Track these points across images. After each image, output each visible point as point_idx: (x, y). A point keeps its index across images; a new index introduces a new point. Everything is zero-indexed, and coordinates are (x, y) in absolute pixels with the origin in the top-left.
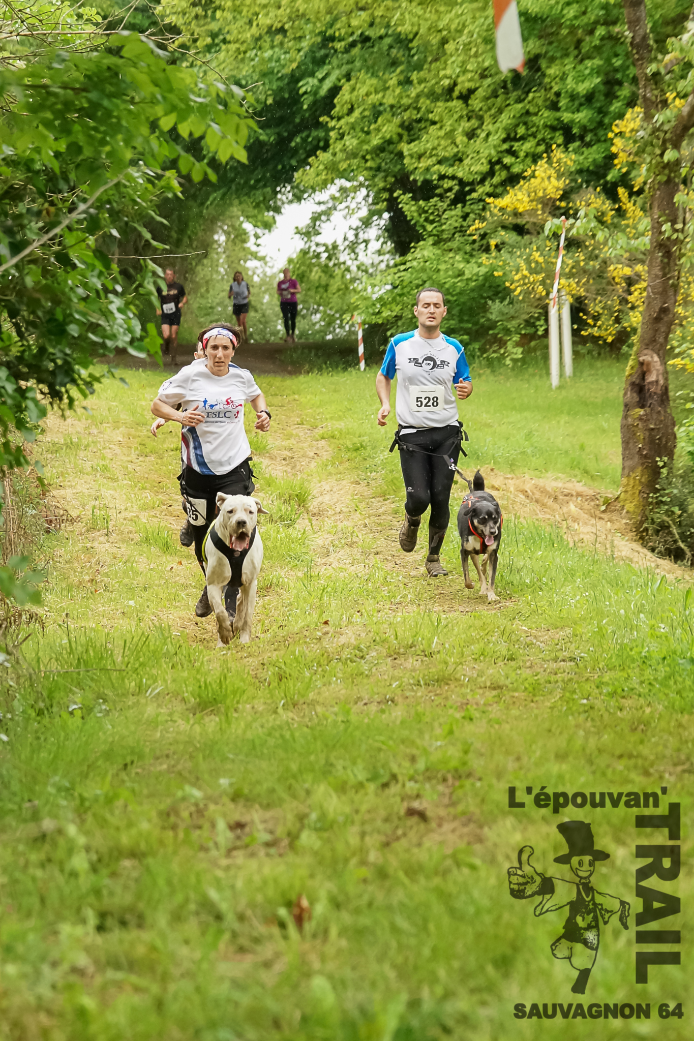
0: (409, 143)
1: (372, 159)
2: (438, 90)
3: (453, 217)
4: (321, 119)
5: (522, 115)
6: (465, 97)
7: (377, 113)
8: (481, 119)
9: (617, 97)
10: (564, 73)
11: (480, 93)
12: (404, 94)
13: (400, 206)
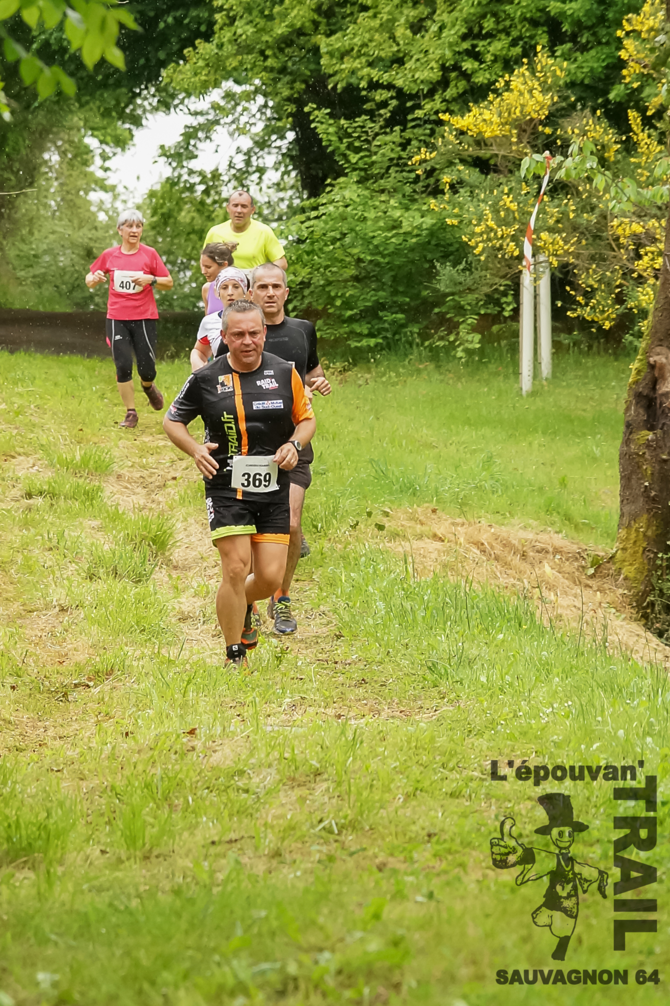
0: (328, 36)
1: (275, 56)
3: (387, 145)
13: (313, 126)
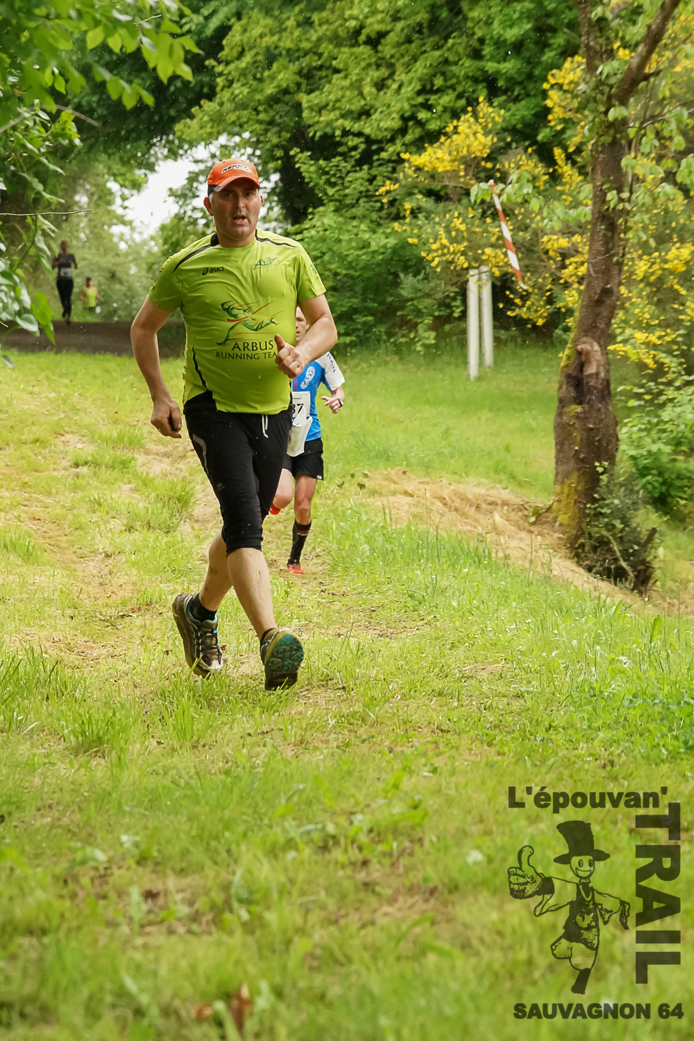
0: (308, 94)
2: (342, 33)
3: (357, 180)
4: (207, 63)
5: (440, 63)
6: (374, 42)
7: (271, 58)
8: (391, 66)
9: (549, 46)
10: (489, 17)
11: (392, 38)
12: (303, 37)
13: (297, 166)
